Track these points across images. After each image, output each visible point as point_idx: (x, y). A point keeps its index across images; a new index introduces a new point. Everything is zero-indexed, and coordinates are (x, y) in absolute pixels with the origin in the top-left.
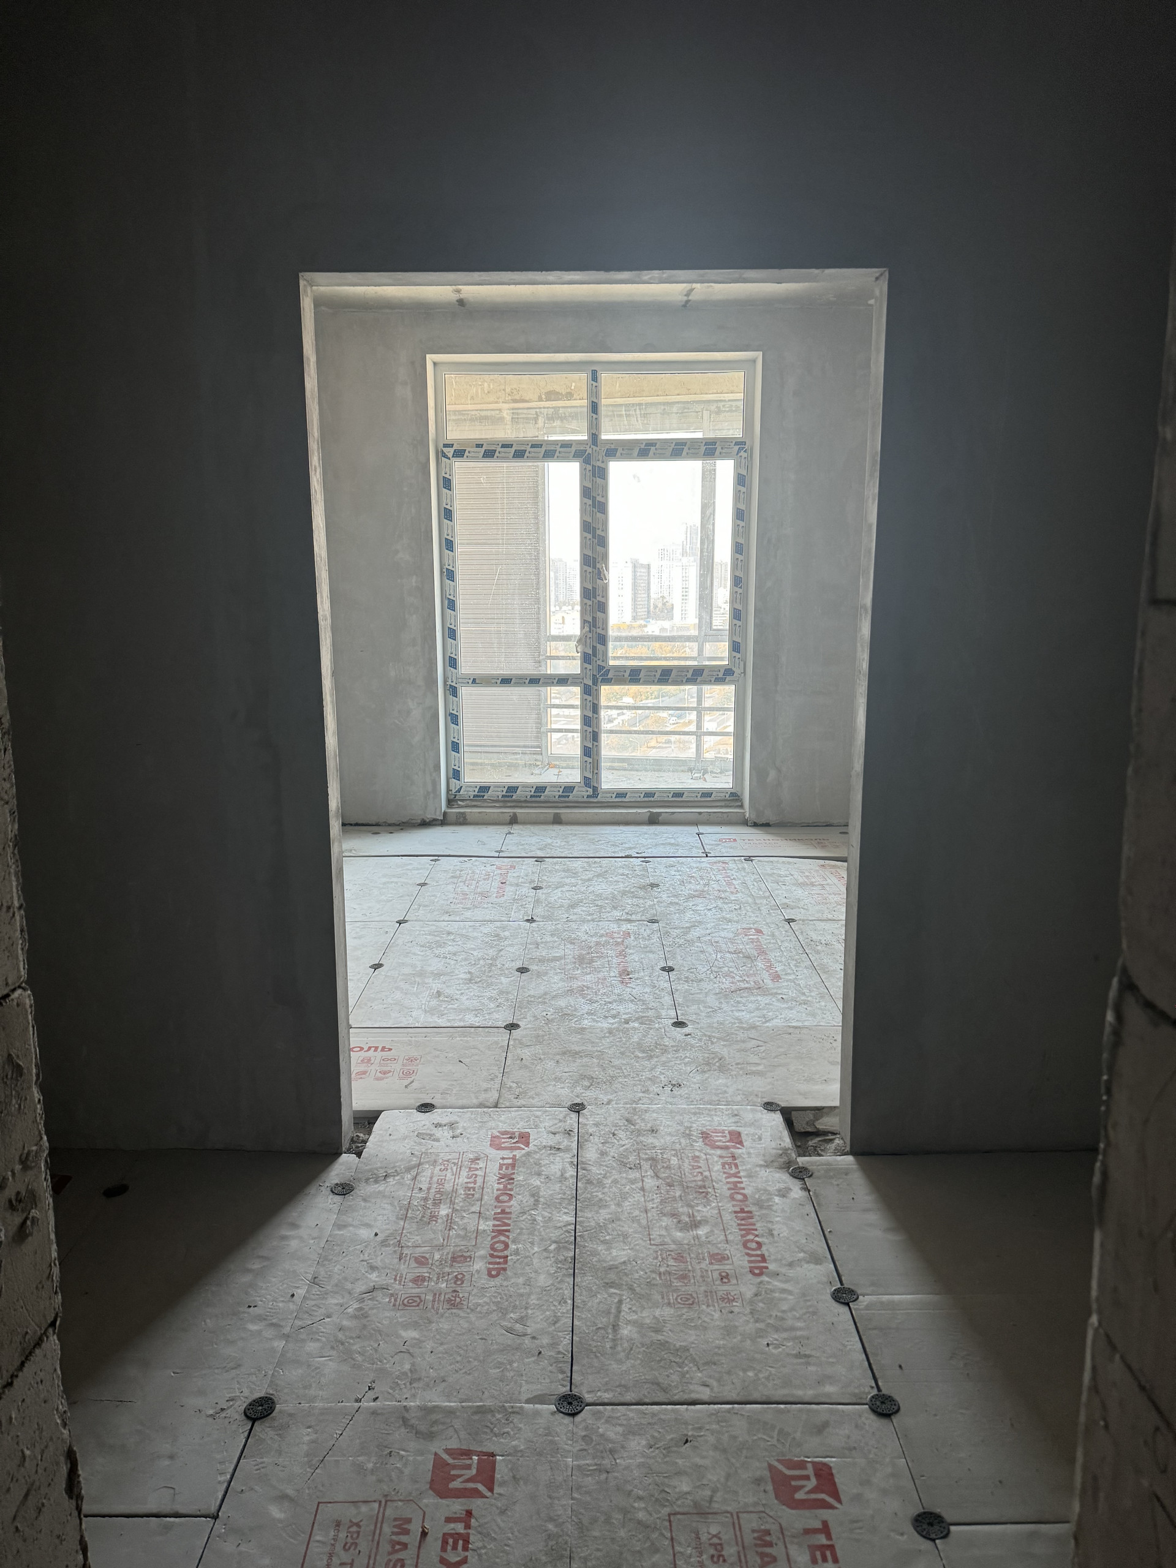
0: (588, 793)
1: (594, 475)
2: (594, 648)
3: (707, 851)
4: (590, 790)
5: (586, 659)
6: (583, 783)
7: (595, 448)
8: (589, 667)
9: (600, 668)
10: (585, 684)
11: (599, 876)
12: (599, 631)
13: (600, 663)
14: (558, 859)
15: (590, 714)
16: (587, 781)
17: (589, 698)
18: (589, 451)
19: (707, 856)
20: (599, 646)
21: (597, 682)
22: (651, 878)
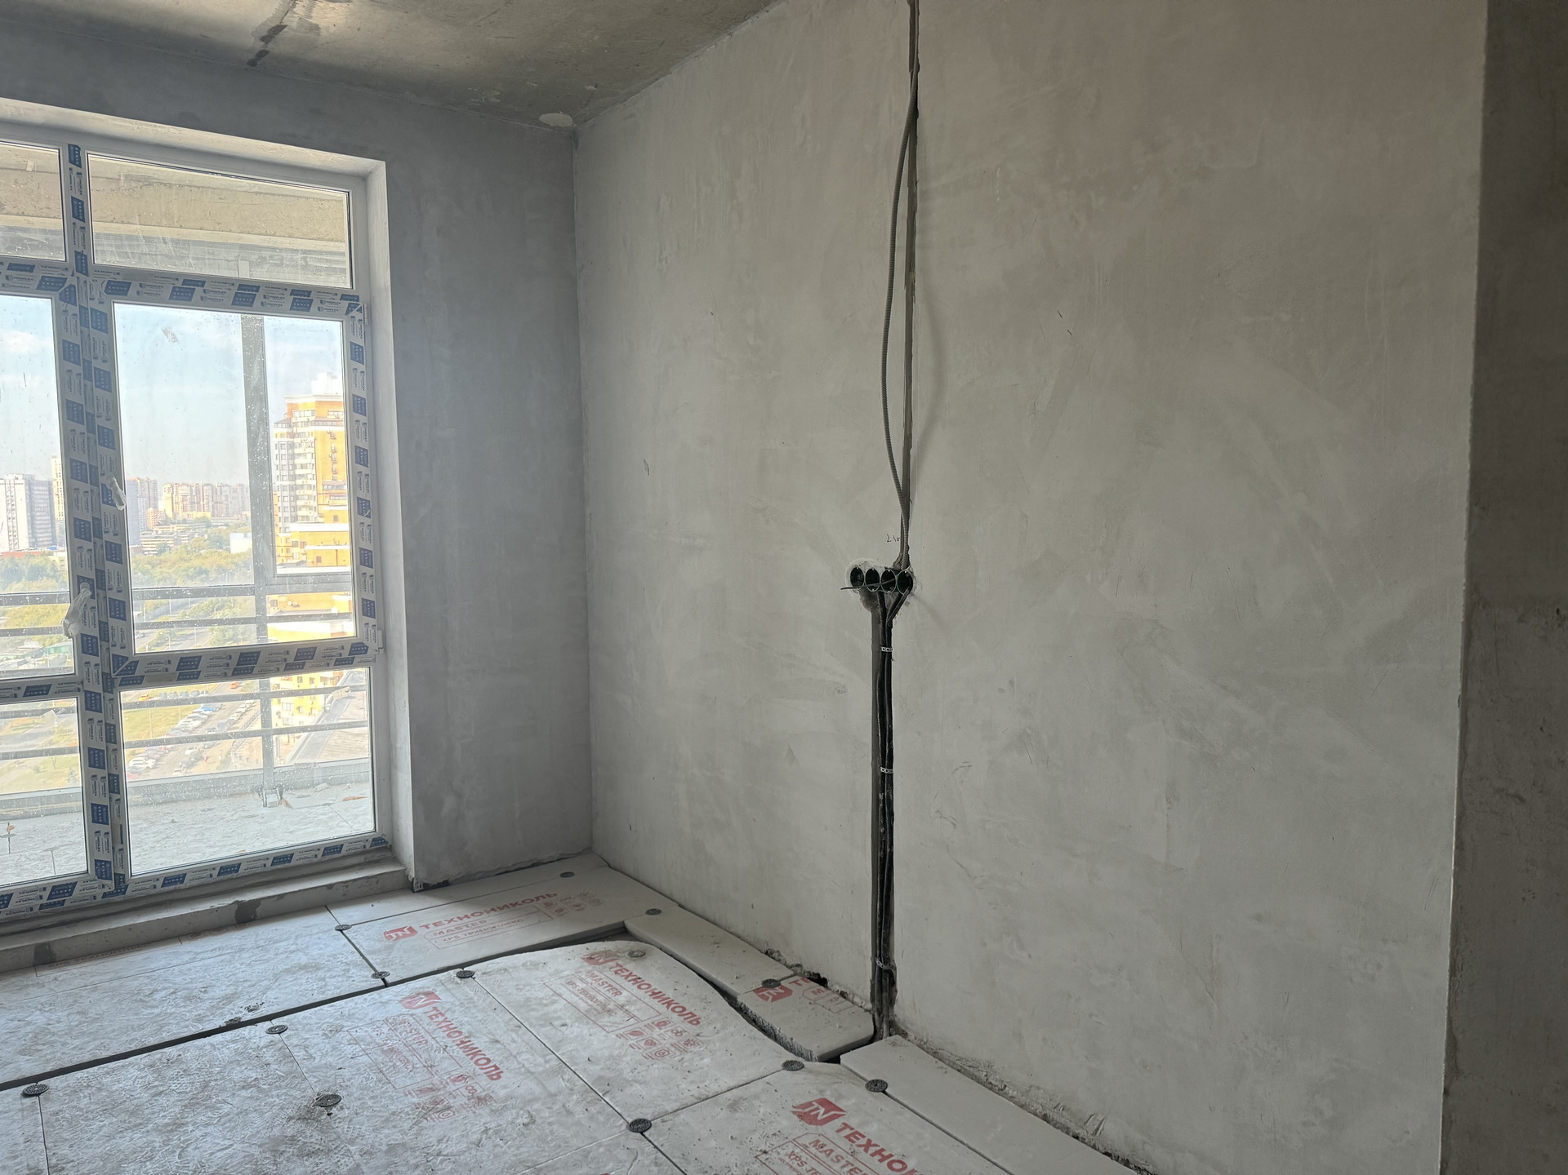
0: (106, 890)
1: (84, 323)
2: (103, 627)
3: (379, 970)
4: (110, 885)
5: (86, 646)
6: (92, 872)
7: (83, 277)
8: (94, 660)
9: (118, 660)
10: (86, 692)
11: (192, 1104)
12: (111, 595)
13: (116, 651)
14: (79, 1074)
15: (102, 745)
16: (101, 868)
17: (97, 716)
18: (71, 281)
19: (386, 985)
20: (113, 623)
21: (113, 686)
22: (313, 1080)
